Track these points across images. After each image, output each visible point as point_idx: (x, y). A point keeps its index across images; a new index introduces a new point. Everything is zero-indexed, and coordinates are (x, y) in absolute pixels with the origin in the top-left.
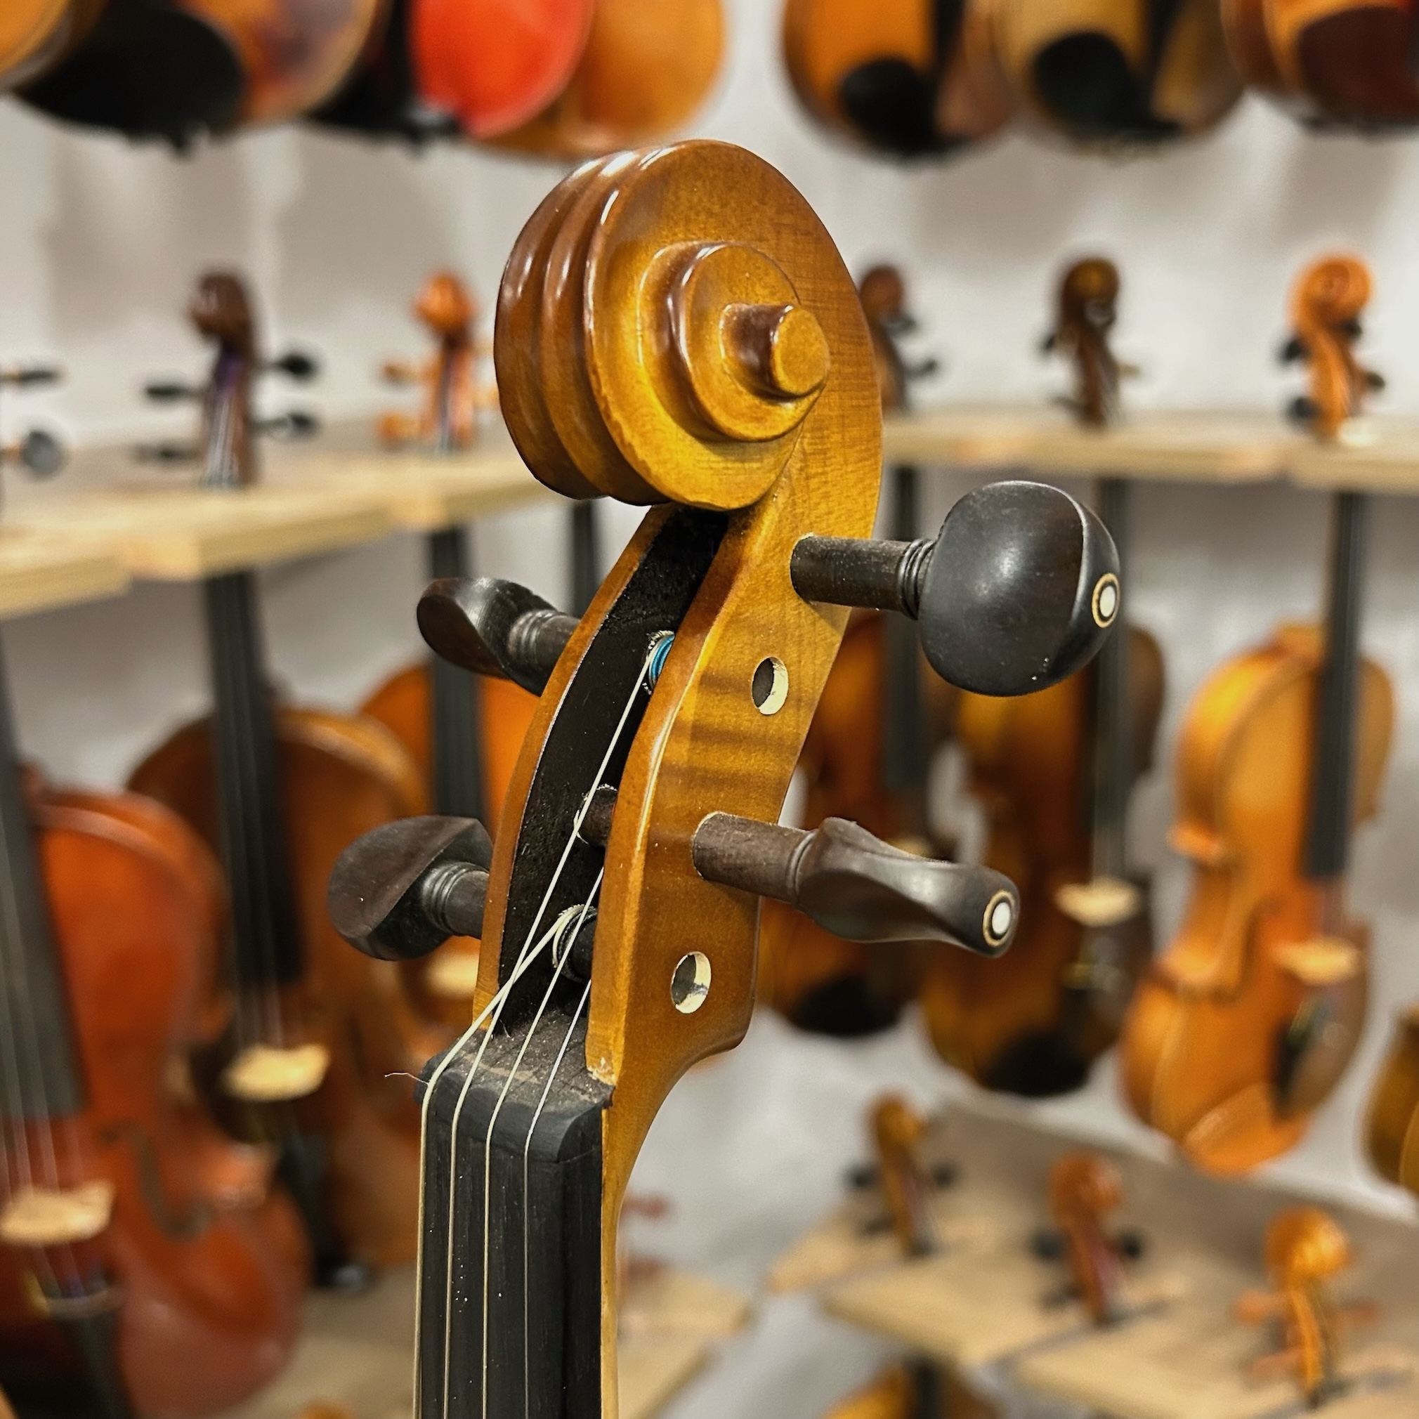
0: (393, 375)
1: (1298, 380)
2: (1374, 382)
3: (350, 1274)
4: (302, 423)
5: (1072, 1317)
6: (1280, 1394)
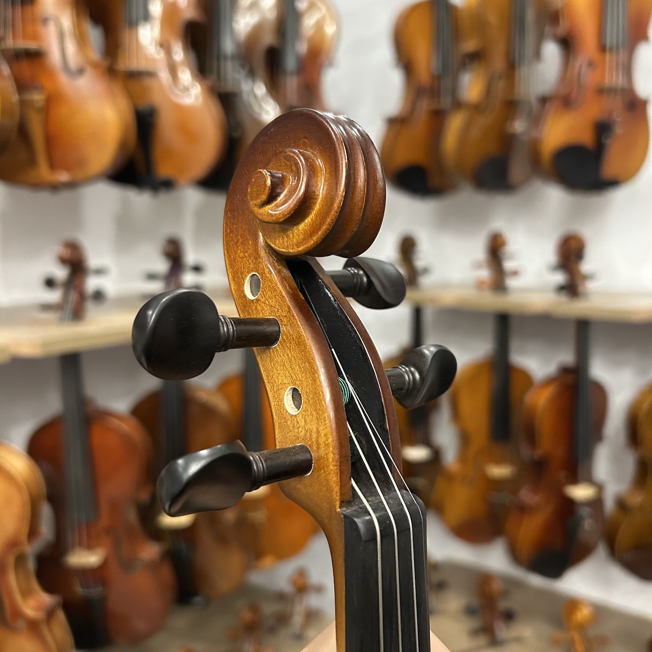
3: (198, 599)
5: (482, 640)
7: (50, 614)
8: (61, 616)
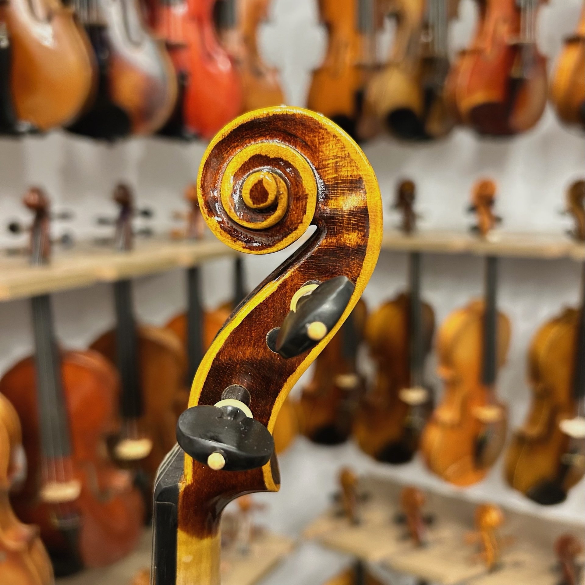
0: (177, 216)
1: (472, 220)
2: (497, 220)
4: (147, 233)
5: (408, 544)
6: (479, 569)
7: (30, 544)
8: (39, 545)
